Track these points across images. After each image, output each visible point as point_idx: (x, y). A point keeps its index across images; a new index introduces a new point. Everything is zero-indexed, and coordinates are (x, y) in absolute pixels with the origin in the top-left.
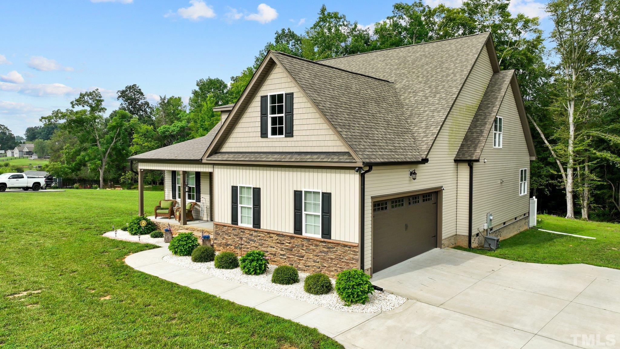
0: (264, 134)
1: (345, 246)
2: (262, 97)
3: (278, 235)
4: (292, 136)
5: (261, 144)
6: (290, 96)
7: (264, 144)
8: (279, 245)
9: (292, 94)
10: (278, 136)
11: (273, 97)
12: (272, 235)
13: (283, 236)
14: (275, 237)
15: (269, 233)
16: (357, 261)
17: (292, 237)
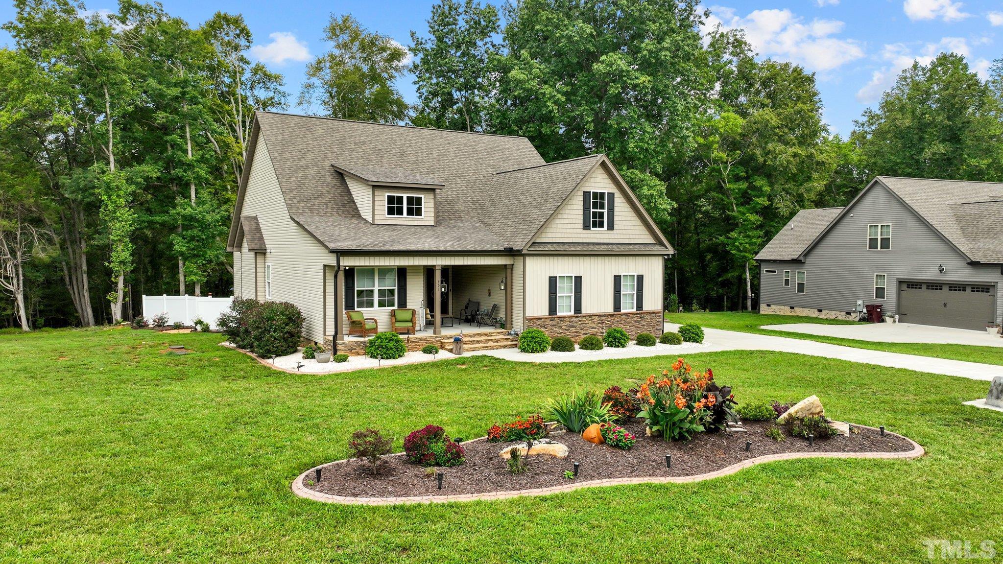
0: (586, 227)
1: (654, 313)
2: (584, 192)
3: (600, 316)
4: (613, 229)
5: (582, 236)
6: (611, 195)
7: (586, 236)
8: (600, 325)
9: (613, 194)
10: (598, 229)
11: (595, 194)
12: (593, 317)
13: (605, 315)
14: (596, 318)
15: (590, 316)
16: (660, 322)
17: (611, 316)
